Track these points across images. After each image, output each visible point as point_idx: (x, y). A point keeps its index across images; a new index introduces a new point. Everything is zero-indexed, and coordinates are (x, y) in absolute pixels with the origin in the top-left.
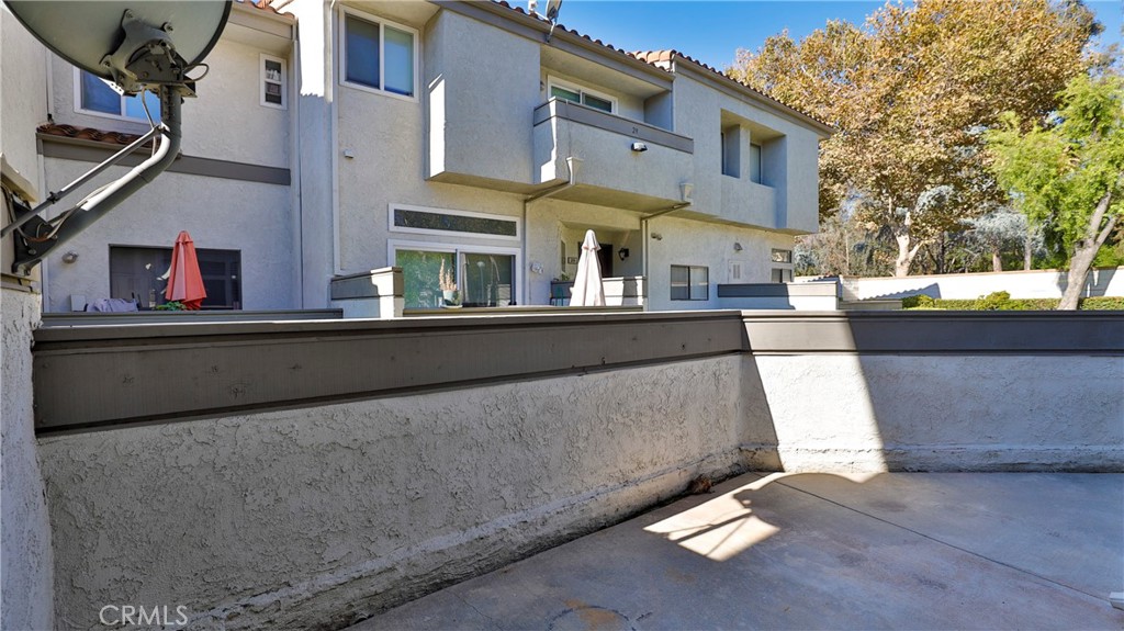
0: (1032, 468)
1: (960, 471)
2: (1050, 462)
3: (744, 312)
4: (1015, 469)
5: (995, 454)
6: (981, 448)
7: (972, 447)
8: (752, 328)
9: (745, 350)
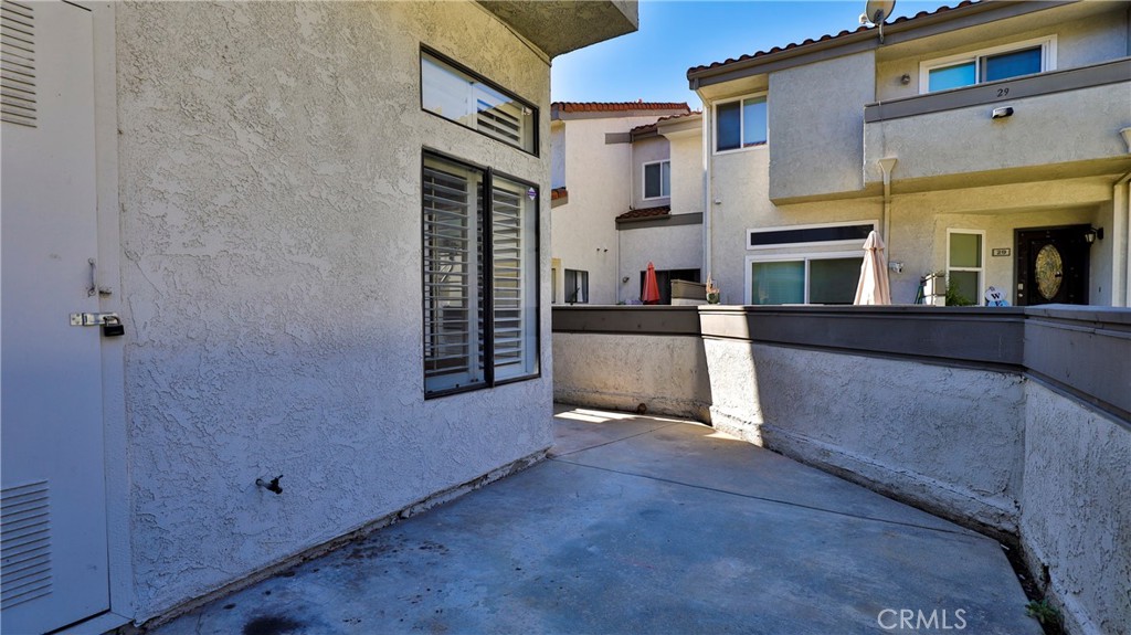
0: (858, 479)
1: (802, 462)
2: (872, 478)
3: (700, 308)
4: (843, 475)
5: (826, 453)
6: (819, 443)
7: (816, 441)
8: (704, 318)
9: (698, 334)
